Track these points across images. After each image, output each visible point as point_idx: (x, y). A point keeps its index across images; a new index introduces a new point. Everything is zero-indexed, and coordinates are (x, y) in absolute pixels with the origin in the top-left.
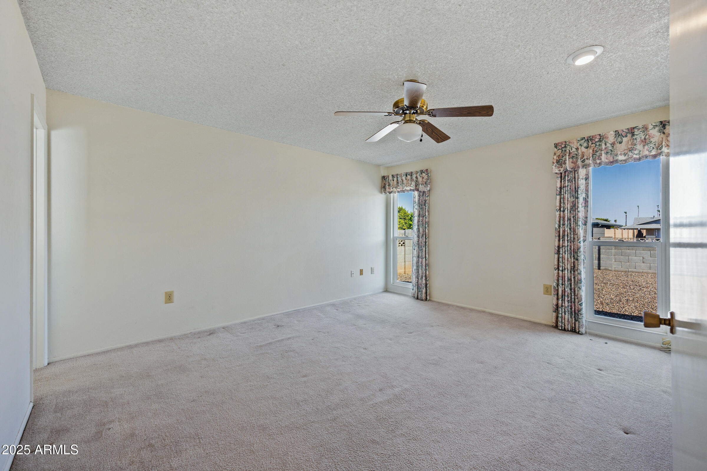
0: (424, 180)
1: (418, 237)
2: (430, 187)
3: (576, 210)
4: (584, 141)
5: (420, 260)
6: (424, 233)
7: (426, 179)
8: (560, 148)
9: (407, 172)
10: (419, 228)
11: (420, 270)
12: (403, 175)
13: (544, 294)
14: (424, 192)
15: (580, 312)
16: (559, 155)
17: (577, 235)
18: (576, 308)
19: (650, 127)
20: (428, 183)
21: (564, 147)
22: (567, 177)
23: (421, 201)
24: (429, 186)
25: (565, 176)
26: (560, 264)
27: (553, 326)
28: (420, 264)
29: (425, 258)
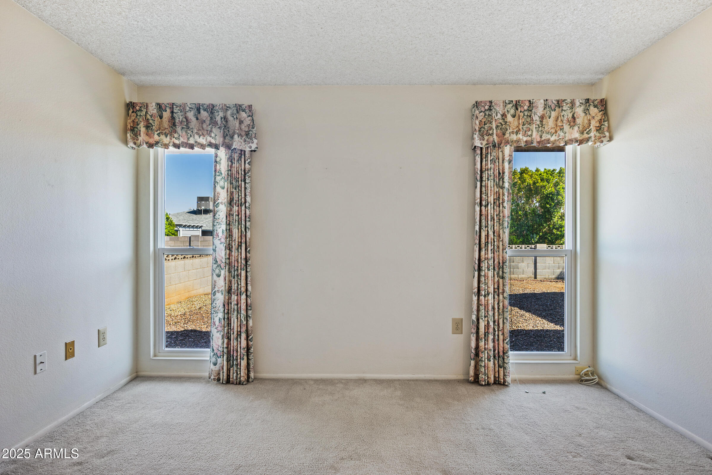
0: (243, 127)
1: (229, 248)
2: (257, 144)
3: (501, 206)
4: (511, 105)
5: (234, 297)
6: (243, 240)
7: (249, 126)
8: (483, 109)
9: (201, 102)
10: (229, 229)
11: (234, 319)
12: (188, 109)
13: (453, 333)
14: (242, 152)
15: (507, 354)
16: (480, 121)
17: (503, 242)
18: (501, 349)
19: (578, 104)
20: (253, 135)
21: (488, 110)
22: (489, 155)
23: (234, 172)
24: (255, 141)
25: (488, 153)
26: (481, 285)
27: (468, 381)
28: (233, 306)
29: (245, 293)
